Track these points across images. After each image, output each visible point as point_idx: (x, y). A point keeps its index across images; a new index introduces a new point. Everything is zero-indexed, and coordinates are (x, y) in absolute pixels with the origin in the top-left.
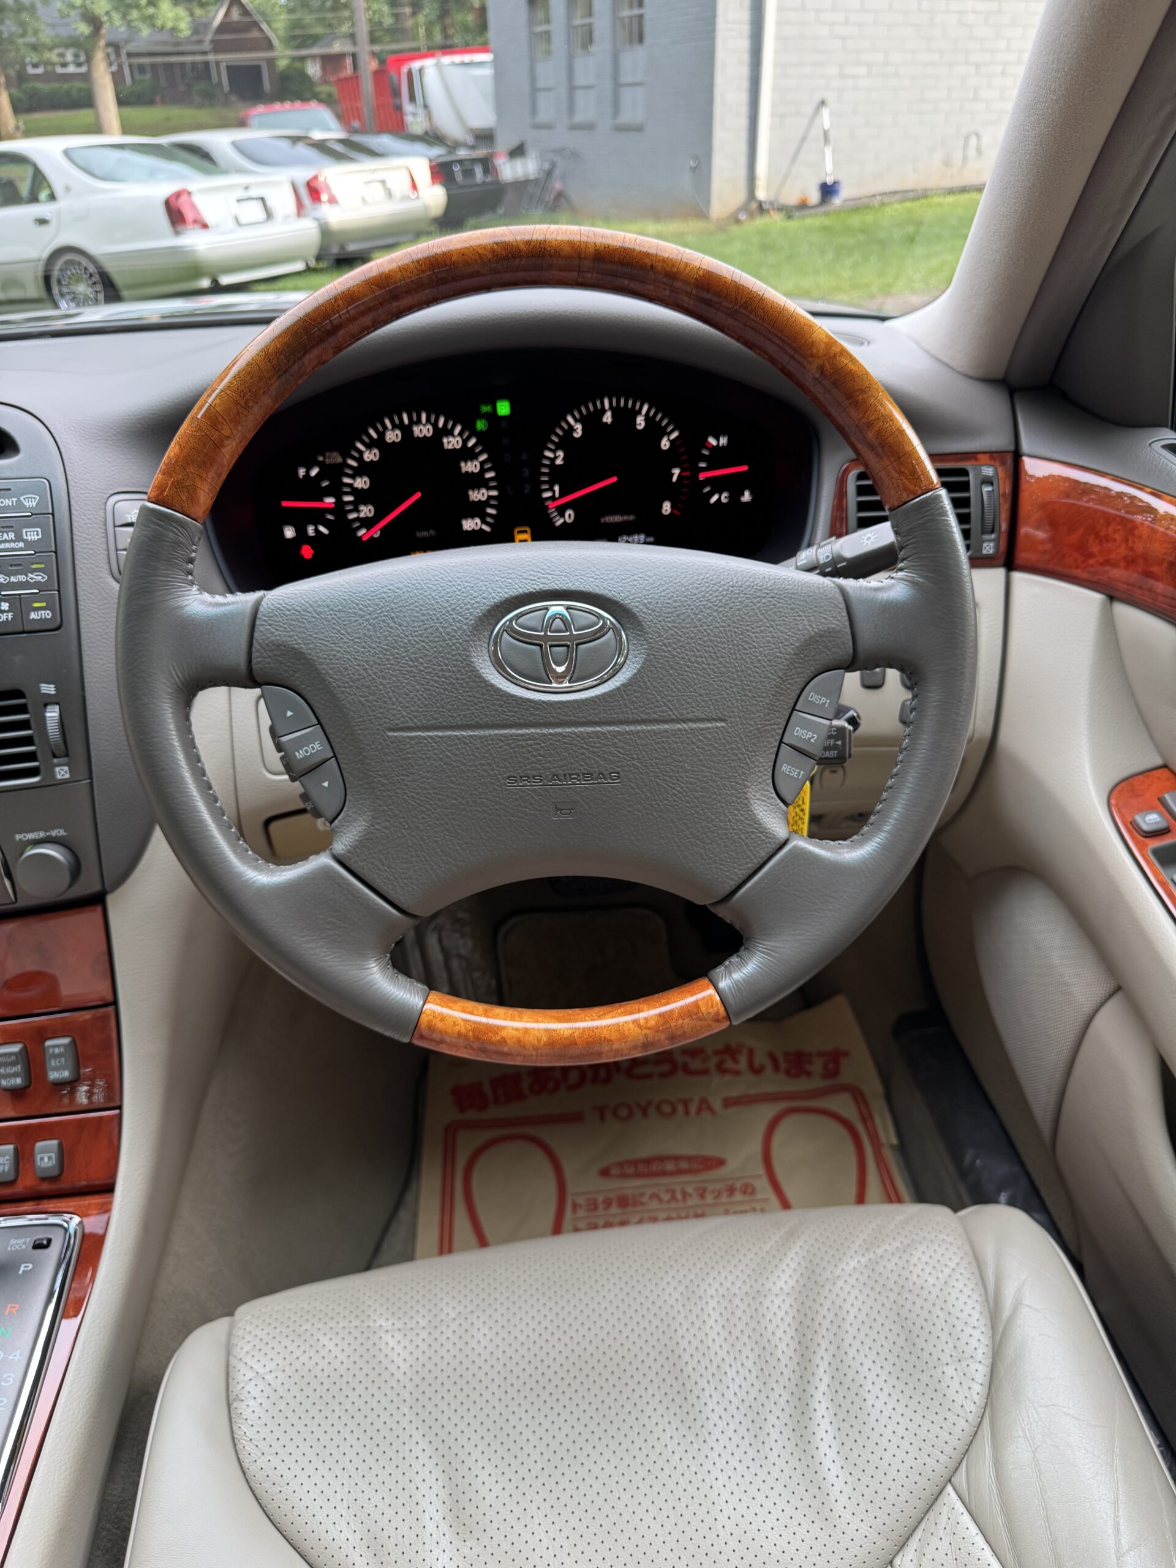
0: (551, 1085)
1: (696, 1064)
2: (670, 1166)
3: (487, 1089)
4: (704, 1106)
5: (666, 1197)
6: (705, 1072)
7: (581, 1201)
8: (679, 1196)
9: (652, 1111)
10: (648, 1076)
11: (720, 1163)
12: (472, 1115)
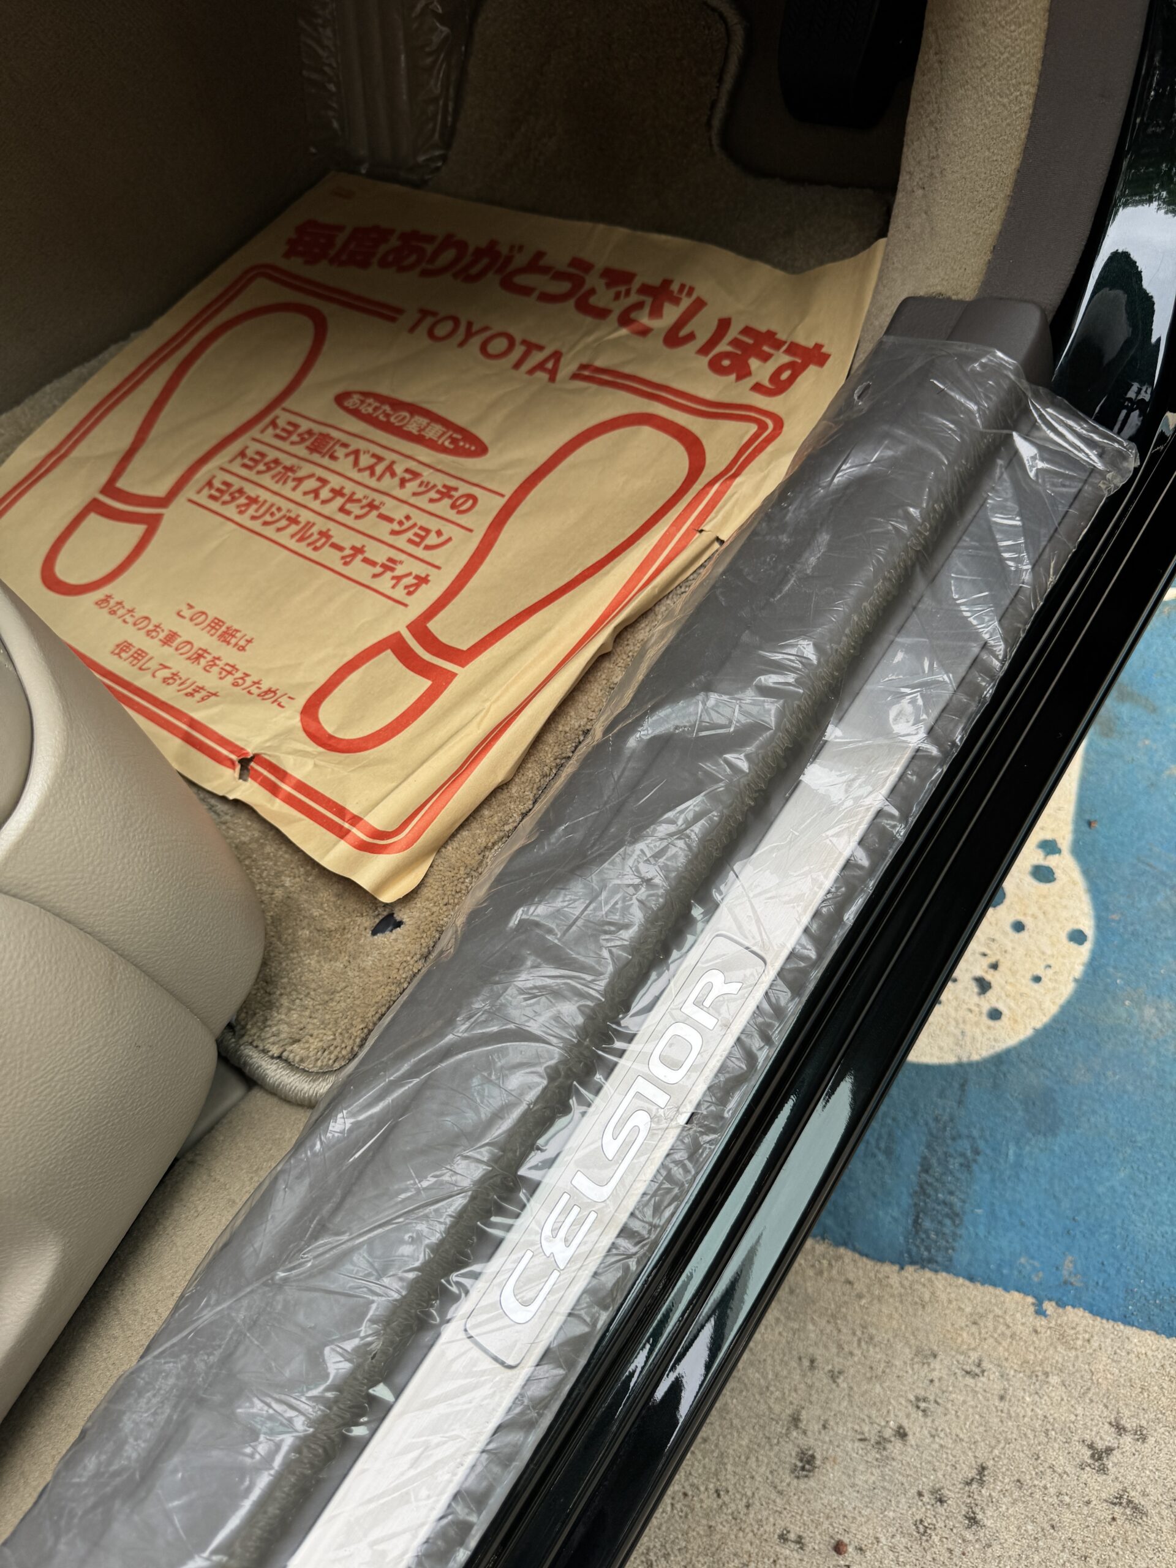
0: (413, 258)
1: (603, 298)
2: (414, 425)
3: (341, 239)
4: (550, 365)
5: (365, 461)
6: (602, 314)
7: (281, 423)
8: (379, 469)
9: (476, 341)
10: (526, 291)
11: (481, 449)
12: (296, 265)
